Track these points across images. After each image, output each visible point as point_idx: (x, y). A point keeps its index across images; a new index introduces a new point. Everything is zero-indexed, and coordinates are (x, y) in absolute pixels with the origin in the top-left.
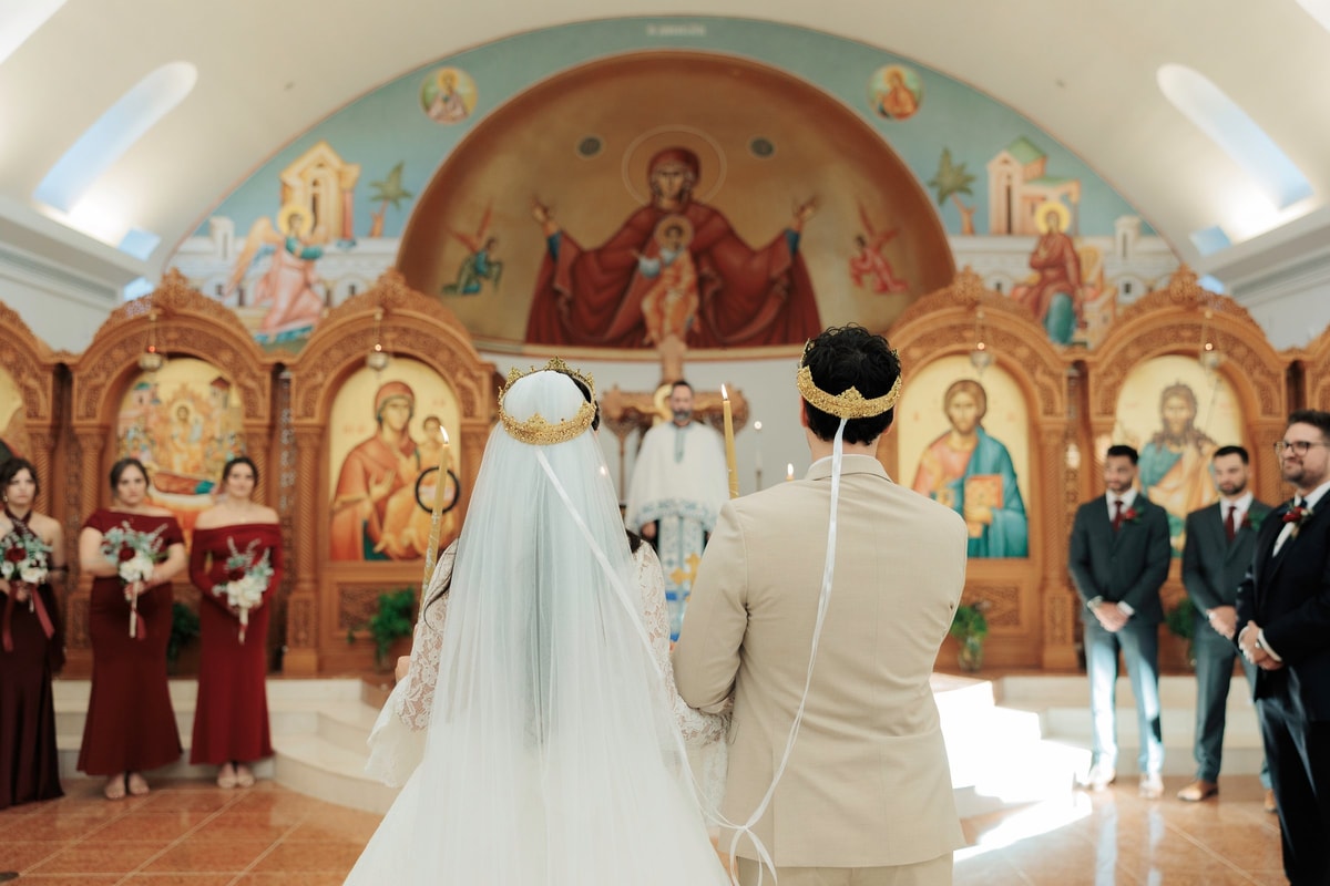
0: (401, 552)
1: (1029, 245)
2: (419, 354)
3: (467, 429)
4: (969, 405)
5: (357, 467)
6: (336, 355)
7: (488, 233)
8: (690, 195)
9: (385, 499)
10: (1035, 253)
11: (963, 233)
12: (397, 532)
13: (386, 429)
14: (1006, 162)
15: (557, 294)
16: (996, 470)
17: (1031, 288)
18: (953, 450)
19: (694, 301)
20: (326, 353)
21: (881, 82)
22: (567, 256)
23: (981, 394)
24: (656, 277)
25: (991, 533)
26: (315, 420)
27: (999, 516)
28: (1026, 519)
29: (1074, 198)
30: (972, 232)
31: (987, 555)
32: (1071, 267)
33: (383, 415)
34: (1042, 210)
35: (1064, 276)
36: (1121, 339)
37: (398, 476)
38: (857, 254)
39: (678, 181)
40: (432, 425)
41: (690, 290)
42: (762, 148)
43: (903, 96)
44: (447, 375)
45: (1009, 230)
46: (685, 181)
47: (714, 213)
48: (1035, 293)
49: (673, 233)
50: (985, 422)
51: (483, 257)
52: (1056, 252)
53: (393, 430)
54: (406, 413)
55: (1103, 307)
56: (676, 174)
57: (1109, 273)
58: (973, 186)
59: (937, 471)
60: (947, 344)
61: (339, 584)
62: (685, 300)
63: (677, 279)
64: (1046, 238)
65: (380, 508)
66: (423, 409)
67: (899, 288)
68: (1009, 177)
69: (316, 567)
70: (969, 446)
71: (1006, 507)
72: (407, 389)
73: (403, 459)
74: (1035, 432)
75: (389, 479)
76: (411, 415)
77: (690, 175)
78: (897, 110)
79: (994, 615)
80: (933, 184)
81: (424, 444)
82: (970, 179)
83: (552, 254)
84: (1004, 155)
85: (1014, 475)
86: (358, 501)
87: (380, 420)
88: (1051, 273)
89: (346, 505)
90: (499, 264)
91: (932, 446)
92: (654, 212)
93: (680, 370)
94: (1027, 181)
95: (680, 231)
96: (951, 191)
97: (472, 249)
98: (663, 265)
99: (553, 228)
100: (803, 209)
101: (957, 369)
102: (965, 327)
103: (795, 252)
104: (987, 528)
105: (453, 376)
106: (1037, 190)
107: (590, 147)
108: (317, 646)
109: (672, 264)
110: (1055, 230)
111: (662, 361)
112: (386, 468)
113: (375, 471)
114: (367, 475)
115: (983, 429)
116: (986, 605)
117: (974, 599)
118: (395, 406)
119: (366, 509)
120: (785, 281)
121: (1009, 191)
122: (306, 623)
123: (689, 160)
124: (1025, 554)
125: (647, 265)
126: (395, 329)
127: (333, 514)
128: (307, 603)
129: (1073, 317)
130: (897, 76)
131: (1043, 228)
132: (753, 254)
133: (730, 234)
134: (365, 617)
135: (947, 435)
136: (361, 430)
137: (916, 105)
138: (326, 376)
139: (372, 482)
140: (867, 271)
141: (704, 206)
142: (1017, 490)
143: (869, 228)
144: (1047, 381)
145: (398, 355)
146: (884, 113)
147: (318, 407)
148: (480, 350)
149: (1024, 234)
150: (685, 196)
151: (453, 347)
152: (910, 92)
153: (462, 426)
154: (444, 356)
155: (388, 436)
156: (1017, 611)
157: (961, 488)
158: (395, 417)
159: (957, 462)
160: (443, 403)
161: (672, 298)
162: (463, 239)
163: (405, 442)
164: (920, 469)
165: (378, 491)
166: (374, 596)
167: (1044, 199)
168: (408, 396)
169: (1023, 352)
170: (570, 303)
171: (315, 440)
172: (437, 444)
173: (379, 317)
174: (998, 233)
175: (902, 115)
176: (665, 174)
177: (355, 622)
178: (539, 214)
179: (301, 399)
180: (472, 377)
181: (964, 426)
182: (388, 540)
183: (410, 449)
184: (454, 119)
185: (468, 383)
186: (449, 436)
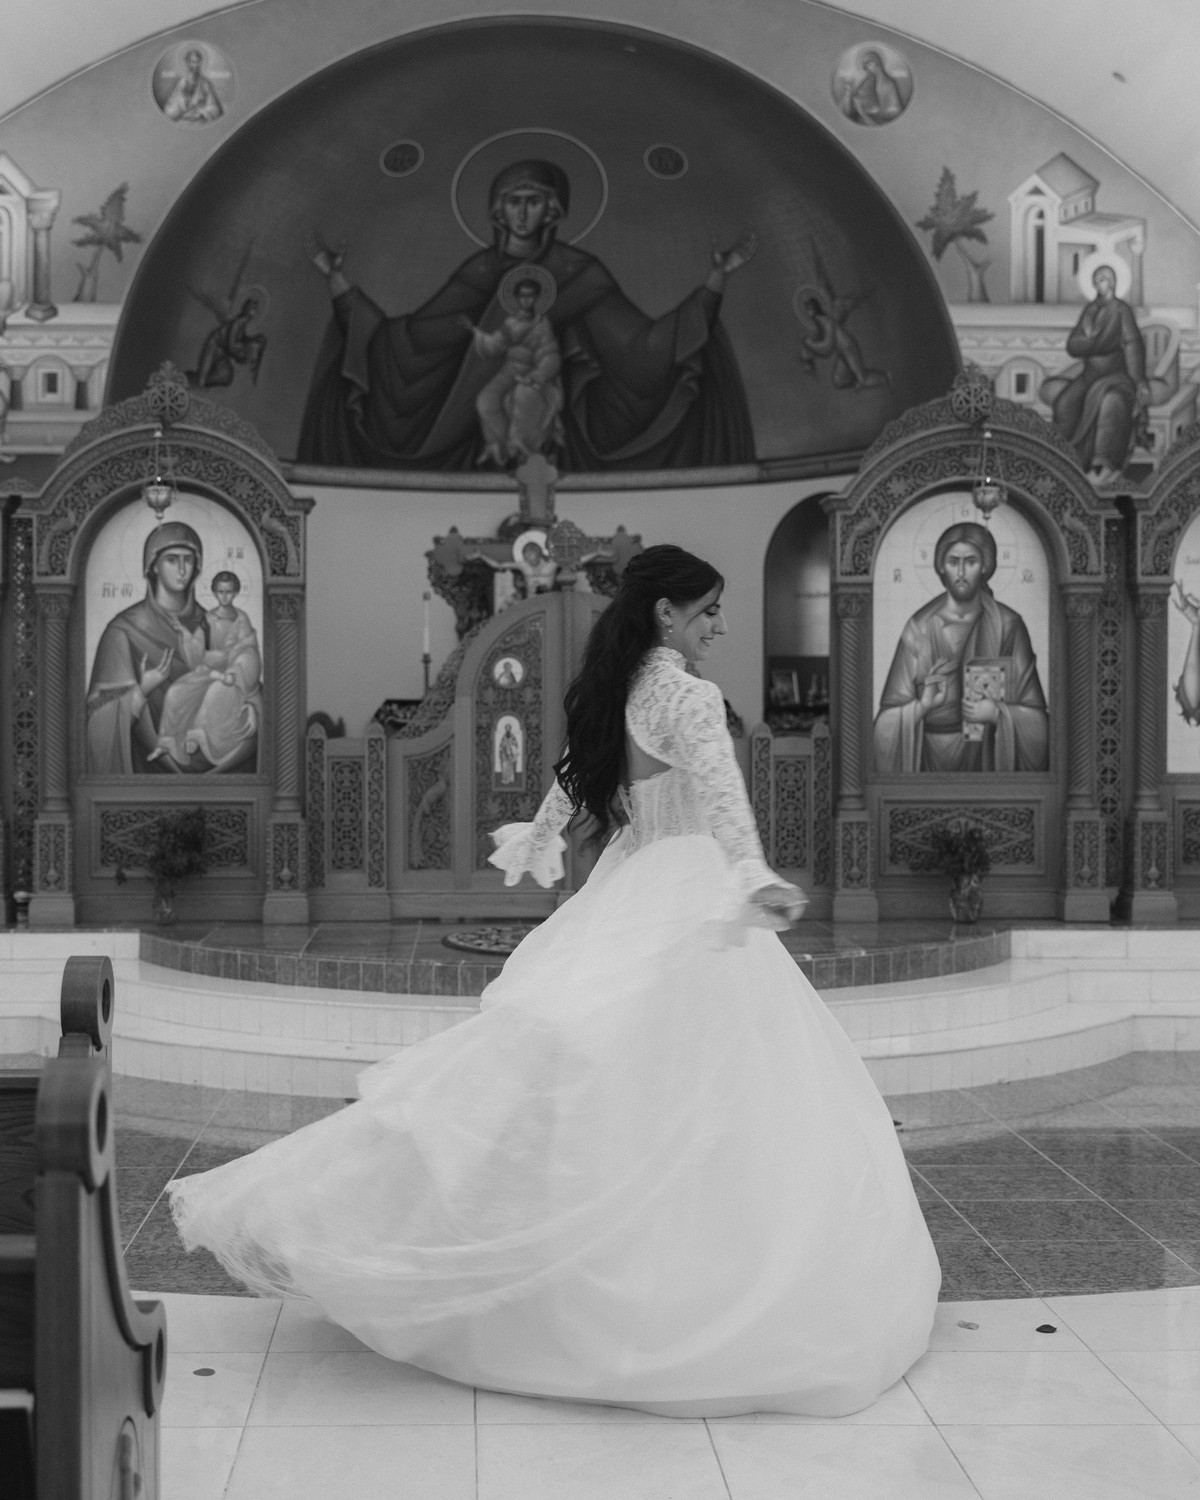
0: (185, 761)
1: (1069, 318)
2: (209, 486)
3: (272, 591)
4: (970, 560)
5: (122, 641)
6: (94, 486)
7: (243, 293)
8: (553, 231)
9: (162, 687)
10: (1077, 331)
11: (970, 300)
12: (179, 736)
13: (162, 591)
14: (1037, 191)
15: (349, 384)
16: (1006, 650)
17: (1071, 382)
18: (948, 623)
19: (557, 397)
20: (80, 484)
21: (851, 70)
22: (362, 325)
23: (987, 546)
24: (499, 359)
25: (997, 735)
26: (66, 579)
27: (1007, 711)
28: (1047, 716)
29: (1137, 249)
30: (985, 299)
31: (992, 768)
32: (1130, 350)
33: (156, 570)
34: (1088, 265)
35: (1120, 366)
36: (1180, 468)
37: (177, 655)
38: (812, 328)
39: (535, 211)
40: (224, 585)
41: (551, 380)
42: (667, 162)
43: (883, 88)
44: (248, 517)
45: (1040, 298)
46: (546, 211)
47: (592, 260)
48: (1076, 389)
49: (525, 290)
50: (992, 583)
51: (236, 327)
52: (1109, 329)
53: (170, 590)
54: (189, 567)
55: (1175, 414)
56: (532, 200)
57: (1186, 362)
58: (985, 227)
59: (925, 651)
60: (943, 475)
61: (98, 804)
62: (543, 394)
63: (532, 364)
64: (1094, 309)
65: (155, 699)
66: (213, 562)
67: (870, 381)
68: (1041, 215)
69: (69, 781)
70: (968, 618)
71: (1017, 701)
72: (190, 534)
73: (186, 633)
74: (1060, 596)
75: (166, 658)
76: (196, 572)
77: (553, 203)
78: (875, 110)
79: (999, 848)
80: (925, 225)
81: (214, 611)
82: (984, 217)
83: (340, 324)
84: (1035, 181)
85: (1031, 657)
86: (125, 690)
87: (153, 578)
88: (1099, 361)
89: (108, 696)
90: (259, 338)
91: (917, 616)
92: (498, 259)
93: (550, 506)
94: (1066, 222)
95: (536, 287)
96: (952, 237)
97: (220, 315)
98: (510, 341)
99: (341, 284)
100: (726, 256)
101: (956, 509)
102: (966, 450)
103: (713, 322)
104: (991, 727)
105: (257, 517)
106: (1082, 234)
107: (402, 158)
108: (73, 888)
109: (521, 340)
110: (1109, 296)
111: (522, 490)
112: (161, 646)
113: (148, 649)
114: (135, 655)
115: (991, 593)
116: (987, 832)
117: (972, 825)
118: (173, 559)
119: (136, 699)
120: (697, 367)
121: (1040, 234)
122: (58, 858)
123: (553, 178)
124: (1045, 766)
125: (486, 340)
126: (176, 450)
127: (89, 707)
128: (59, 830)
129: (1132, 427)
130: (876, 57)
131: (1091, 294)
132: (650, 324)
133: (614, 291)
134: (137, 850)
135: (937, 603)
136: (126, 592)
137: (903, 105)
138: (79, 517)
139: (143, 666)
140: (825, 355)
141: (573, 249)
142: (1035, 674)
143: (829, 288)
144: (1079, 525)
145: (184, 488)
146: (854, 116)
147: (69, 560)
148: (292, 481)
149: (1060, 302)
150: (545, 236)
151: (256, 476)
152: (893, 81)
153: (267, 587)
154: (244, 489)
155: (164, 600)
156: (1030, 843)
157: (958, 675)
158: (174, 574)
159: (951, 637)
160: (240, 556)
161: (521, 392)
162: (208, 303)
163: (188, 607)
164: (901, 644)
165: (152, 677)
166: (149, 821)
167: (1092, 248)
168: (191, 545)
169: (1045, 486)
170: (365, 400)
171: (66, 606)
172: (233, 613)
173: (158, 434)
174: (1022, 301)
175: (883, 119)
176: (516, 201)
177: (124, 859)
178: (321, 262)
179: (45, 548)
180: (282, 518)
181: (962, 589)
182: (166, 743)
183: (196, 618)
184: (202, 117)
185: (277, 525)
186: (249, 600)
